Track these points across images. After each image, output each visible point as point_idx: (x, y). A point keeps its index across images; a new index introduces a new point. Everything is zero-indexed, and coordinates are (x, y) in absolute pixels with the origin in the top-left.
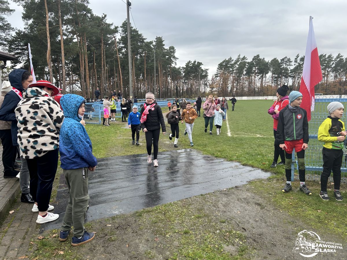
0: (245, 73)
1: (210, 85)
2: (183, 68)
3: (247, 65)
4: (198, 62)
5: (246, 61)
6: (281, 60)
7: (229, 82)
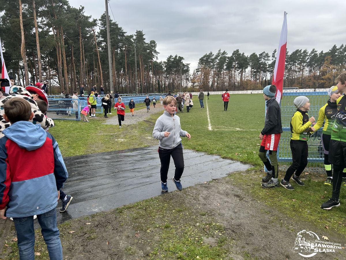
0: (225, 67)
1: (192, 80)
2: (164, 62)
3: (227, 59)
4: (179, 57)
5: (226, 56)
6: (259, 55)
7: (210, 77)
